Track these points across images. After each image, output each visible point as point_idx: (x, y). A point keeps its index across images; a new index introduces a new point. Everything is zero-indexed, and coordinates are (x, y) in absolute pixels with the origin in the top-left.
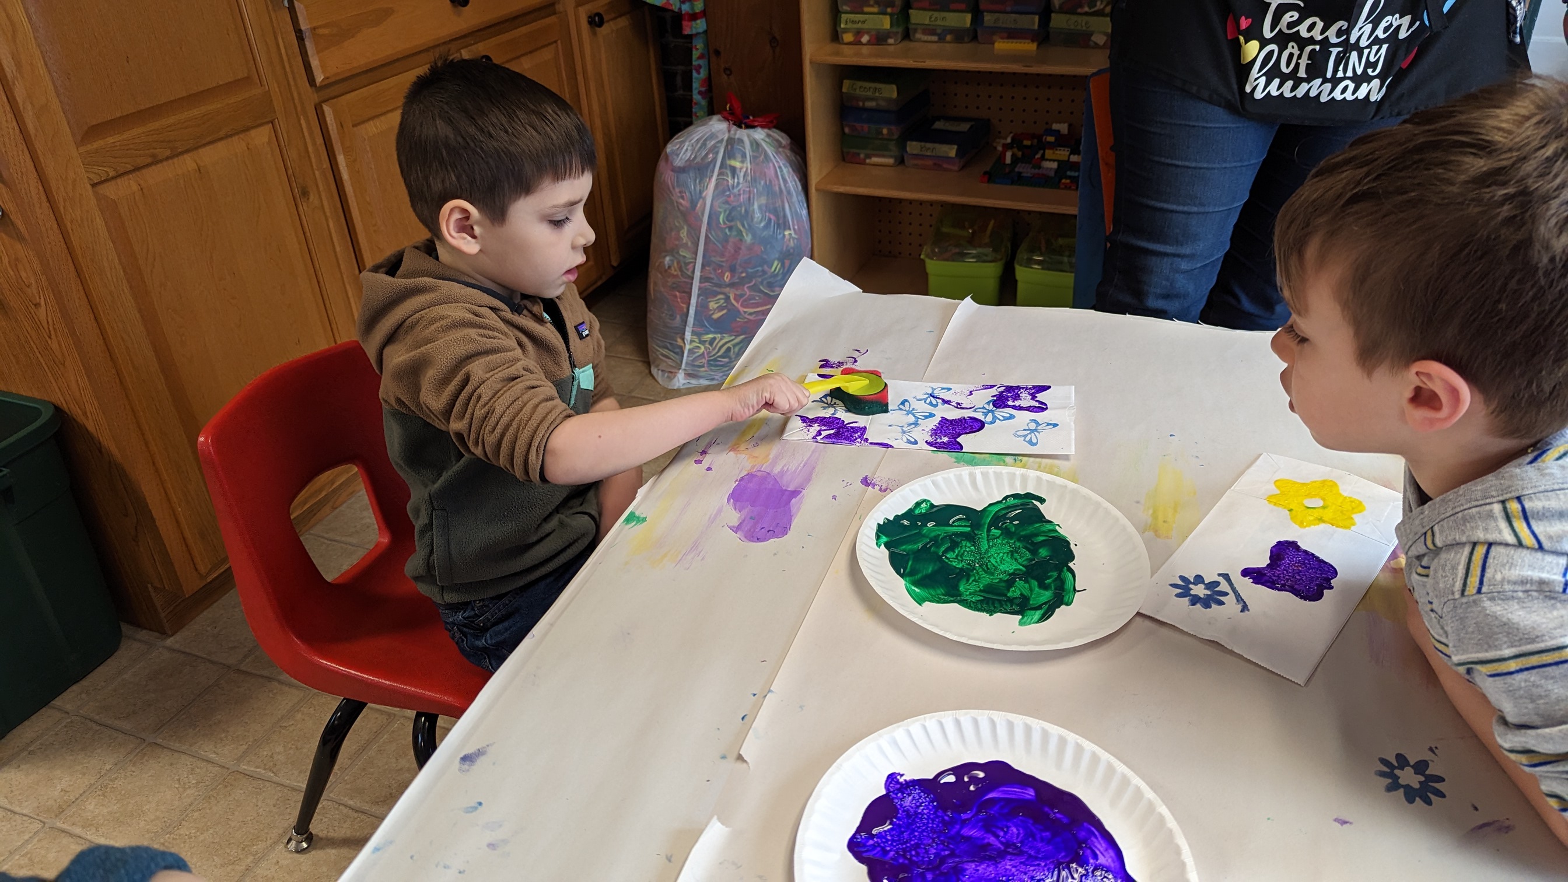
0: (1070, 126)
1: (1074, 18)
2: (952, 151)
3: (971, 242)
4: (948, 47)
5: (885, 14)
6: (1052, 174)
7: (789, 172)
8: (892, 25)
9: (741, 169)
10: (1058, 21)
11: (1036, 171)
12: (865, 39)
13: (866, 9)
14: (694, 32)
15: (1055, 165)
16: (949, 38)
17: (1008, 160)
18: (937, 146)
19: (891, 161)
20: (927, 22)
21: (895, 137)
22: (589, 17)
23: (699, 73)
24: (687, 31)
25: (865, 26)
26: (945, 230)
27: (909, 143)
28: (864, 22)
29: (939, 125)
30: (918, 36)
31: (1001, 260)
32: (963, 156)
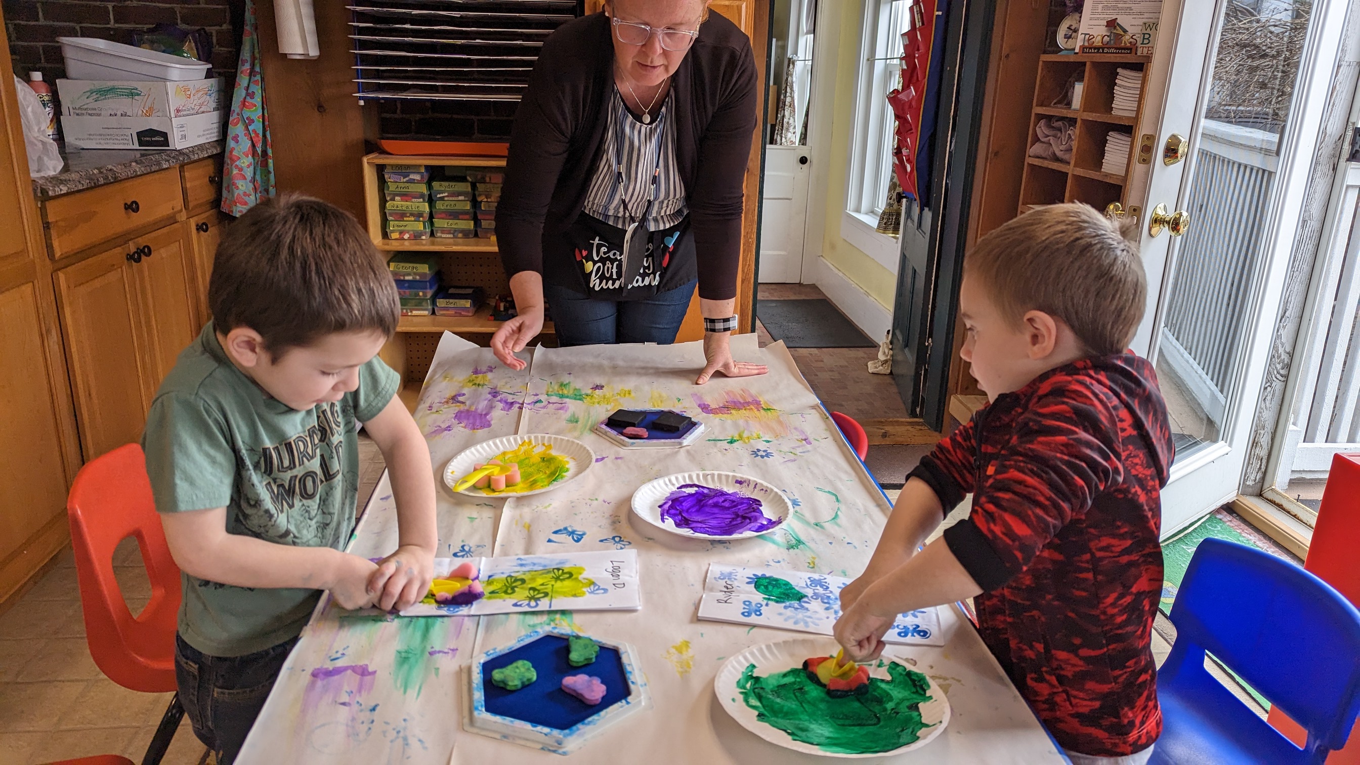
2: (467, 303)
4: (460, 241)
5: (418, 221)
8: (425, 227)
12: (406, 236)
13: (405, 219)
16: (460, 235)
17: (502, 308)
18: (457, 301)
19: (426, 313)
20: (445, 226)
21: (429, 296)
22: (197, 225)
25: (406, 228)
27: (438, 300)
28: (405, 226)
29: (451, 291)
30: (439, 235)
32: (474, 307)
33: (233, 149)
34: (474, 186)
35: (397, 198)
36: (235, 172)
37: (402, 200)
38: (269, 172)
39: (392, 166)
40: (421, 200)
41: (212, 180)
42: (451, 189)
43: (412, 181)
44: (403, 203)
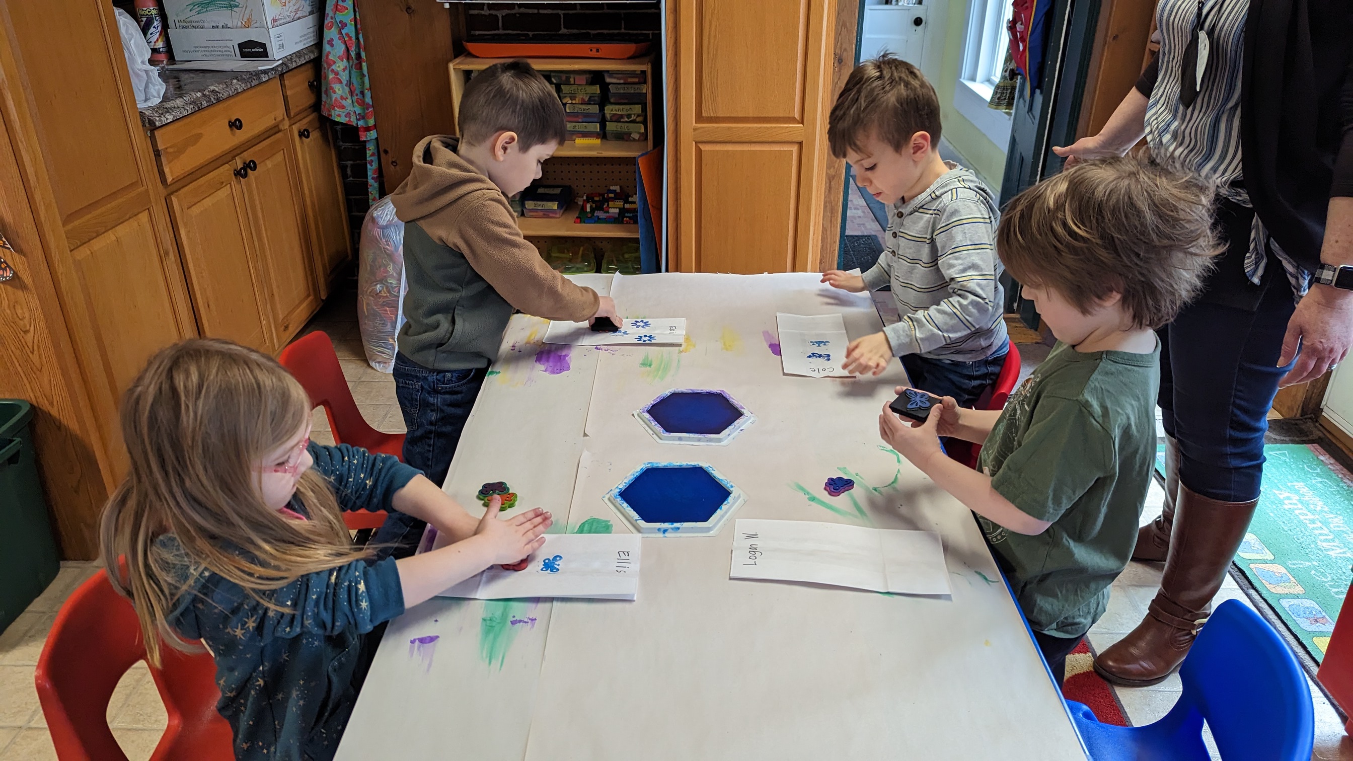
0: (620, 187)
1: (620, 124)
2: (555, 206)
3: (573, 260)
6: (617, 216)
10: (611, 127)
11: (607, 214)
14: (369, 139)
15: (617, 211)
17: (588, 210)
18: (545, 202)
22: (299, 132)
23: (372, 166)
24: (363, 139)
26: (553, 255)
27: (526, 202)
32: (561, 209)
33: (329, 53)
36: (331, 76)
38: (364, 75)
41: (311, 85)
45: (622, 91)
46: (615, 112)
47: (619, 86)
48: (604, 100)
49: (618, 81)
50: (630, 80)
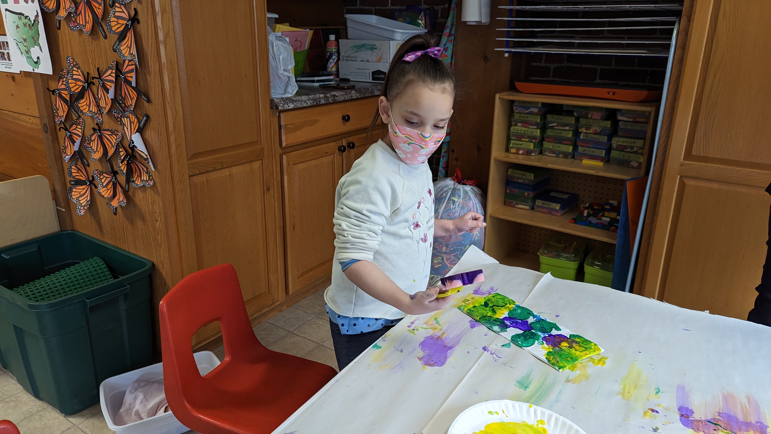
1: (622, 153)
2: (558, 207)
3: (564, 250)
4: (561, 160)
5: (531, 142)
6: (607, 224)
7: (479, 206)
8: (534, 147)
9: (457, 202)
10: (614, 154)
11: (599, 221)
12: (521, 152)
13: (523, 139)
15: (608, 220)
16: (561, 156)
17: (585, 214)
18: (550, 203)
19: (528, 207)
20: (551, 148)
21: (531, 197)
23: (444, 159)
25: (521, 146)
26: (550, 243)
27: (537, 200)
28: (521, 145)
29: (553, 194)
30: (546, 153)
31: (577, 261)
32: (563, 210)
34: (577, 120)
35: (519, 124)
37: (522, 126)
39: (519, 101)
40: (535, 127)
42: (560, 121)
43: (531, 113)
44: (522, 128)
45: (629, 128)
46: (620, 143)
47: (628, 123)
48: (614, 132)
49: (628, 120)
50: (638, 120)
